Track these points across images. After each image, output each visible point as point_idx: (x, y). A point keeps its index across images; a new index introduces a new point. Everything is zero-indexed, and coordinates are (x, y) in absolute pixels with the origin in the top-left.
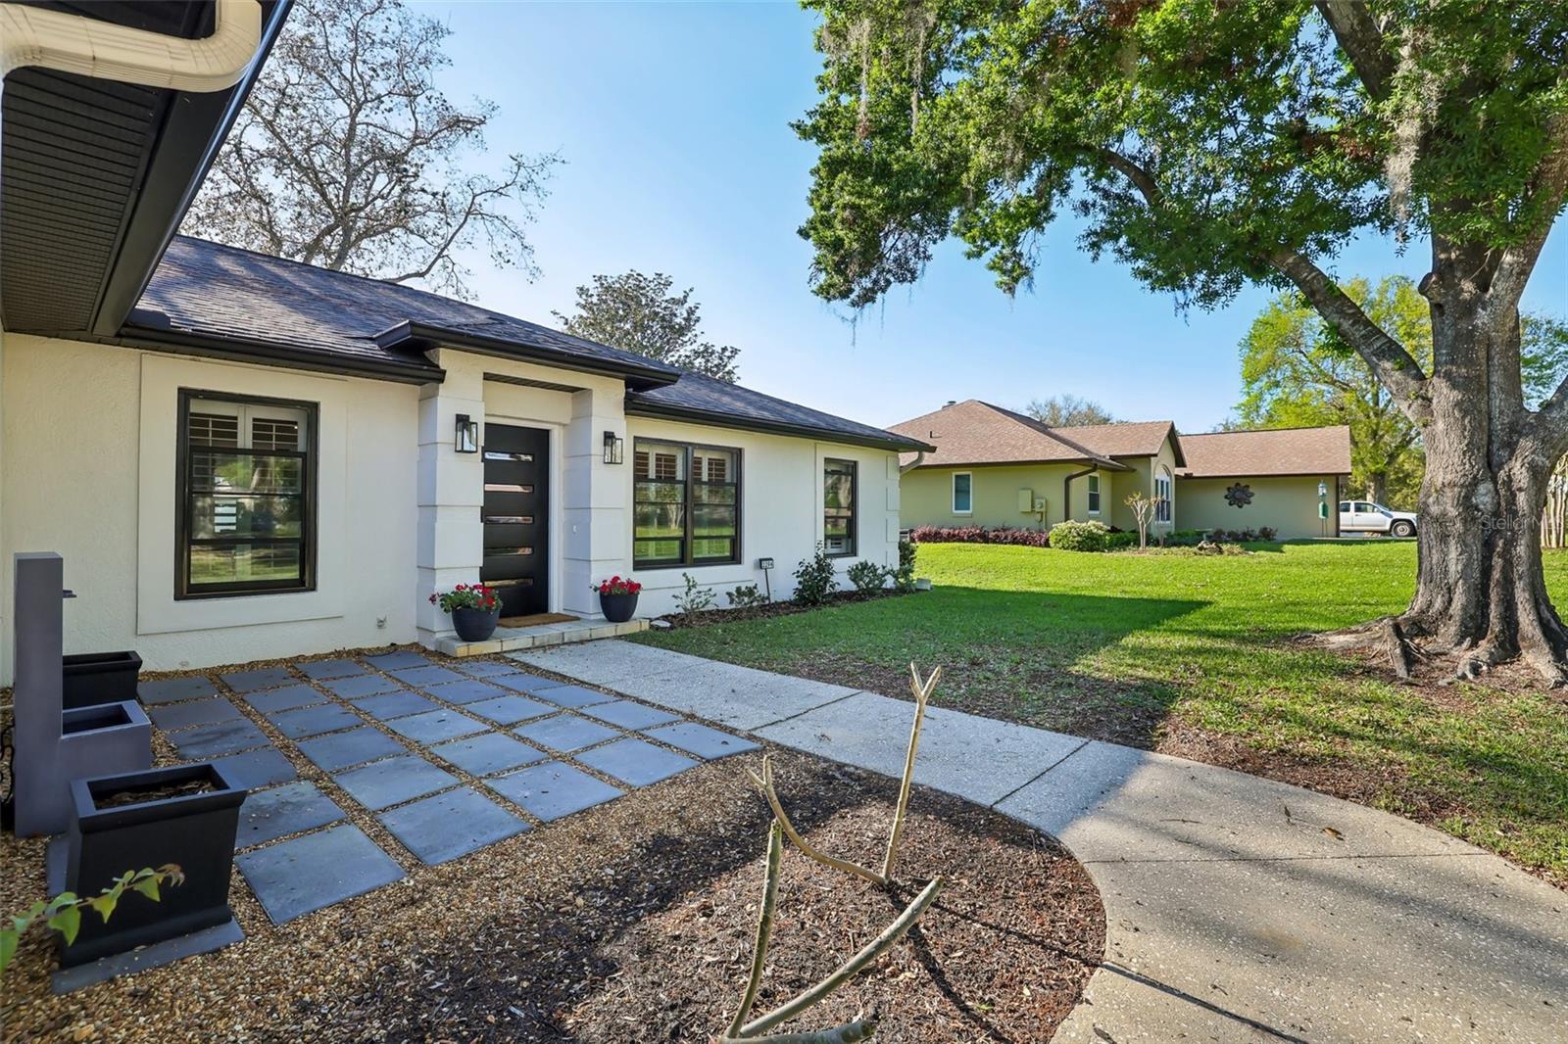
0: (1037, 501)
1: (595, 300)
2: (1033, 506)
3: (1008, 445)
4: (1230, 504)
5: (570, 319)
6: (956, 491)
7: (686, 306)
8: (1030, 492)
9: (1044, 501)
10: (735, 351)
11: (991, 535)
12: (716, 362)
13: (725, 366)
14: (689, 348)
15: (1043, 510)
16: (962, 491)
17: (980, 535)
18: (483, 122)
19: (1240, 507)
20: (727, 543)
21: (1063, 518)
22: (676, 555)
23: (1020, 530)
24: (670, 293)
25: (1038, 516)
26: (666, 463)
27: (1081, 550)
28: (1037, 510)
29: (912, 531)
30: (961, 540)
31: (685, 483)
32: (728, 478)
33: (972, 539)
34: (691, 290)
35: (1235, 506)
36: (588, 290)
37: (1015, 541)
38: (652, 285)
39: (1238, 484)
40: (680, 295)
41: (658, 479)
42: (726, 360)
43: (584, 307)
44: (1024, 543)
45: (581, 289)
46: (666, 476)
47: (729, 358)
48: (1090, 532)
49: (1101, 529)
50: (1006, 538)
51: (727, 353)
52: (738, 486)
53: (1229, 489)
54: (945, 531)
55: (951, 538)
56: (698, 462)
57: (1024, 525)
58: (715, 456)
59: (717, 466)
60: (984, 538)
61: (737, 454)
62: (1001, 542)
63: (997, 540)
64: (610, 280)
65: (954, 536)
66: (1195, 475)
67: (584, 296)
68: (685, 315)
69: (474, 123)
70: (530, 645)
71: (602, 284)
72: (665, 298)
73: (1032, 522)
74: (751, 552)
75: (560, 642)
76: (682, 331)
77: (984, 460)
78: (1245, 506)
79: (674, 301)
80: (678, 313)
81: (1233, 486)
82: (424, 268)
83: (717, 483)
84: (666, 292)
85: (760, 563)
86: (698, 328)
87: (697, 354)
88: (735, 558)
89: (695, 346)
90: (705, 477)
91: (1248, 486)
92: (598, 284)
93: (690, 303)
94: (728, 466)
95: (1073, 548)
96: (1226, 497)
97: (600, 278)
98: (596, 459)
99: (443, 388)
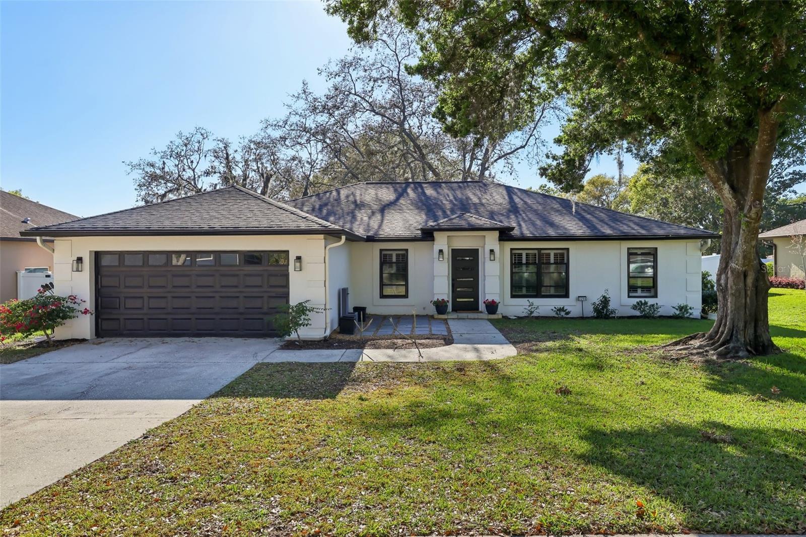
26: (532, 256)
31: (538, 264)
32: (565, 261)
46: (532, 262)
52: (567, 264)
58: (559, 251)
59: (560, 256)
61: (568, 251)
70: (456, 318)
94: (565, 255)
98: (487, 259)
99: (435, 243)
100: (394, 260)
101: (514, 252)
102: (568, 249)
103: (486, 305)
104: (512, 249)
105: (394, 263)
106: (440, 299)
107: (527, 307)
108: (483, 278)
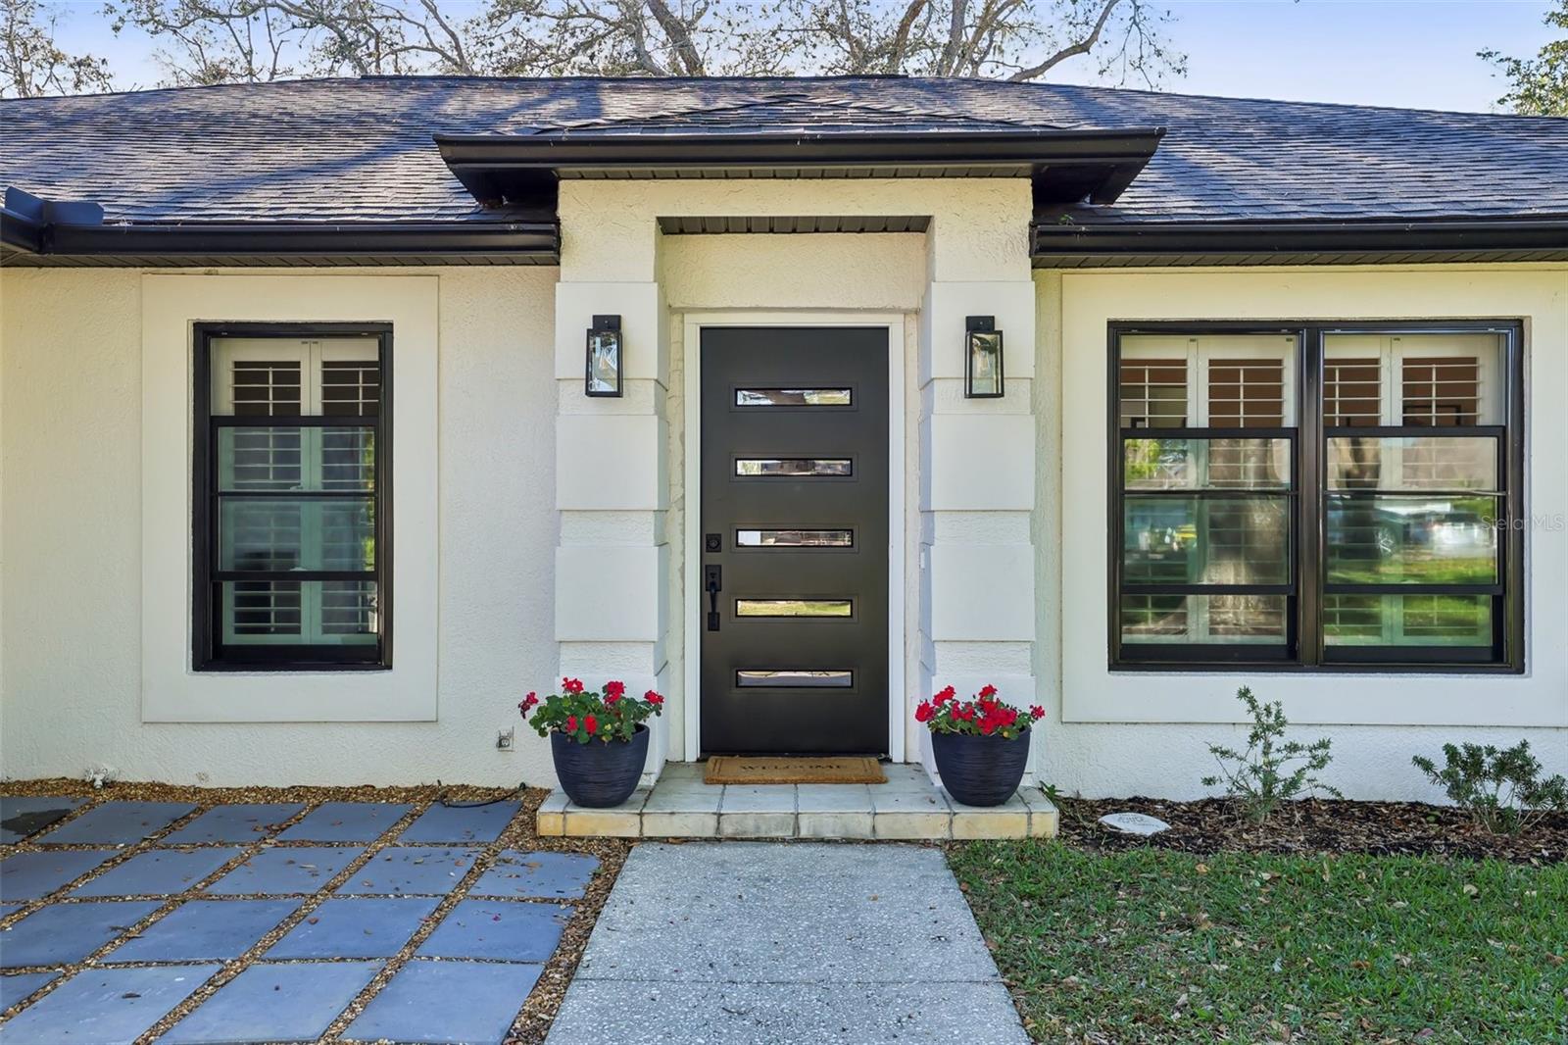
70: (710, 833)
75: (788, 834)
98: (949, 391)
99: (565, 268)
100: (311, 401)
101: (1135, 349)
102: (1512, 332)
103: (938, 737)
104: (1118, 330)
105: (311, 421)
106: (594, 684)
107: (1237, 742)
108: (915, 537)
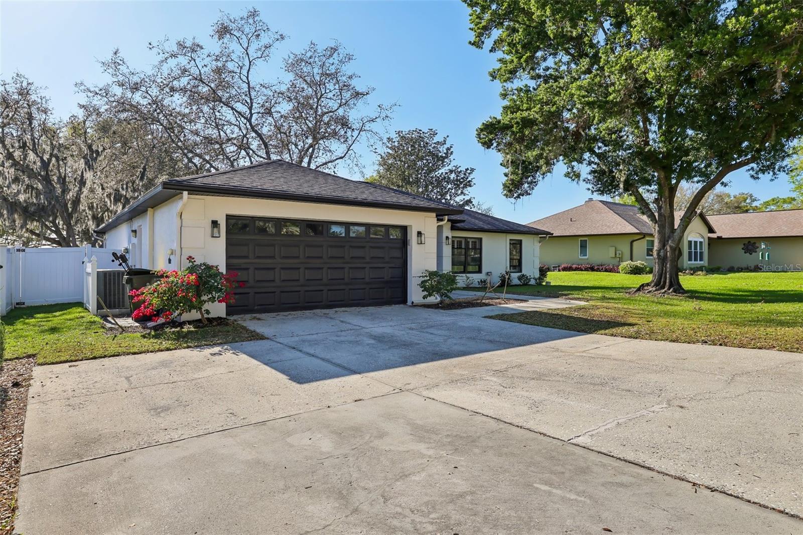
0: (617, 252)
1: (396, 144)
2: (616, 255)
3: (606, 225)
4: (745, 253)
5: (383, 155)
6: (581, 246)
7: (446, 146)
8: (614, 248)
9: (620, 252)
10: (472, 170)
11: (596, 268)
12: (462, 176)
13: (467, 178)
14: (447, 168)
15: (620, 256)
16: (583, 246)
17: (590, 268)
18: (367, 94)
19: (751, 254)
20: (477, 267)
21: (629, 259)
22: (462, 270)
23: (609, 265)
24: (436, 139)
25: (618, 259)
26: (460, 243)
27: (631, 274)
28: (618, 256)
29: (559, 266)
30: (582, 270)
31: (465, 249)
32: (477, 247)
33: (586, 269)
34: (448, 136)
35: (748, 254)
36: (392, 139)
37: (606, 271)
38: (427, 135)
39: (749, 242)
40: (441, 140)
41: (457, 248)
42: (467, 175)
43: (390, 148)
44: (610, 272)
45: (389, 139)
46: (460, 247)
47: (469, 174)
48: (637, 266)
49: (643, 264)
50: (602, 269)
51: (469, 171)
52: (481, 249)
53: (744, 244)
54: (574, 266)
55: (577, 269)
56: (469, 242)
57: (612, 263)
58: (474, 240)
59: (474, 243)
60: (592, 269)
61: (481, 239)
62: (600, 271)
63: (598, 270)
64: (404, 133)
65: (578, 268)
66: (723, 237)
67: (390, 142)
68: (445, 151)
69: (364, 95)
71: (399, 135)
72: (433, 142)
73: (615, 261)
74: (485, 269)
76: (443, 159)
77: (593, 233)
78: (753, 253)
79: (438, 143)
80: (441, 150)
81: (747, 243)
82: (343, 155)
83: (474, 248)
84: (434, 138)
85: (487, 274)
86: (452, 157)
87: (451, 171)
88: (480, 271)
89: (450, 167)
90: (471, 247)
91: (755, 243)
92: (397, 135)
93: (447, 145)
94: (477, 244)
95: (629, 273)
96: (743, 249)
97: (399, 132)
98: (444, 243)
